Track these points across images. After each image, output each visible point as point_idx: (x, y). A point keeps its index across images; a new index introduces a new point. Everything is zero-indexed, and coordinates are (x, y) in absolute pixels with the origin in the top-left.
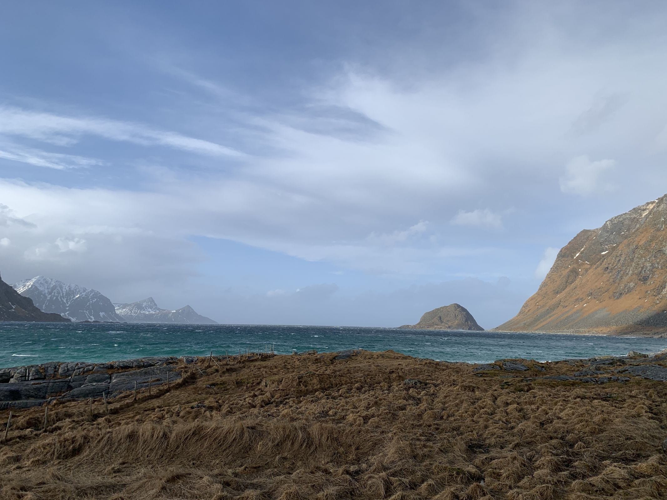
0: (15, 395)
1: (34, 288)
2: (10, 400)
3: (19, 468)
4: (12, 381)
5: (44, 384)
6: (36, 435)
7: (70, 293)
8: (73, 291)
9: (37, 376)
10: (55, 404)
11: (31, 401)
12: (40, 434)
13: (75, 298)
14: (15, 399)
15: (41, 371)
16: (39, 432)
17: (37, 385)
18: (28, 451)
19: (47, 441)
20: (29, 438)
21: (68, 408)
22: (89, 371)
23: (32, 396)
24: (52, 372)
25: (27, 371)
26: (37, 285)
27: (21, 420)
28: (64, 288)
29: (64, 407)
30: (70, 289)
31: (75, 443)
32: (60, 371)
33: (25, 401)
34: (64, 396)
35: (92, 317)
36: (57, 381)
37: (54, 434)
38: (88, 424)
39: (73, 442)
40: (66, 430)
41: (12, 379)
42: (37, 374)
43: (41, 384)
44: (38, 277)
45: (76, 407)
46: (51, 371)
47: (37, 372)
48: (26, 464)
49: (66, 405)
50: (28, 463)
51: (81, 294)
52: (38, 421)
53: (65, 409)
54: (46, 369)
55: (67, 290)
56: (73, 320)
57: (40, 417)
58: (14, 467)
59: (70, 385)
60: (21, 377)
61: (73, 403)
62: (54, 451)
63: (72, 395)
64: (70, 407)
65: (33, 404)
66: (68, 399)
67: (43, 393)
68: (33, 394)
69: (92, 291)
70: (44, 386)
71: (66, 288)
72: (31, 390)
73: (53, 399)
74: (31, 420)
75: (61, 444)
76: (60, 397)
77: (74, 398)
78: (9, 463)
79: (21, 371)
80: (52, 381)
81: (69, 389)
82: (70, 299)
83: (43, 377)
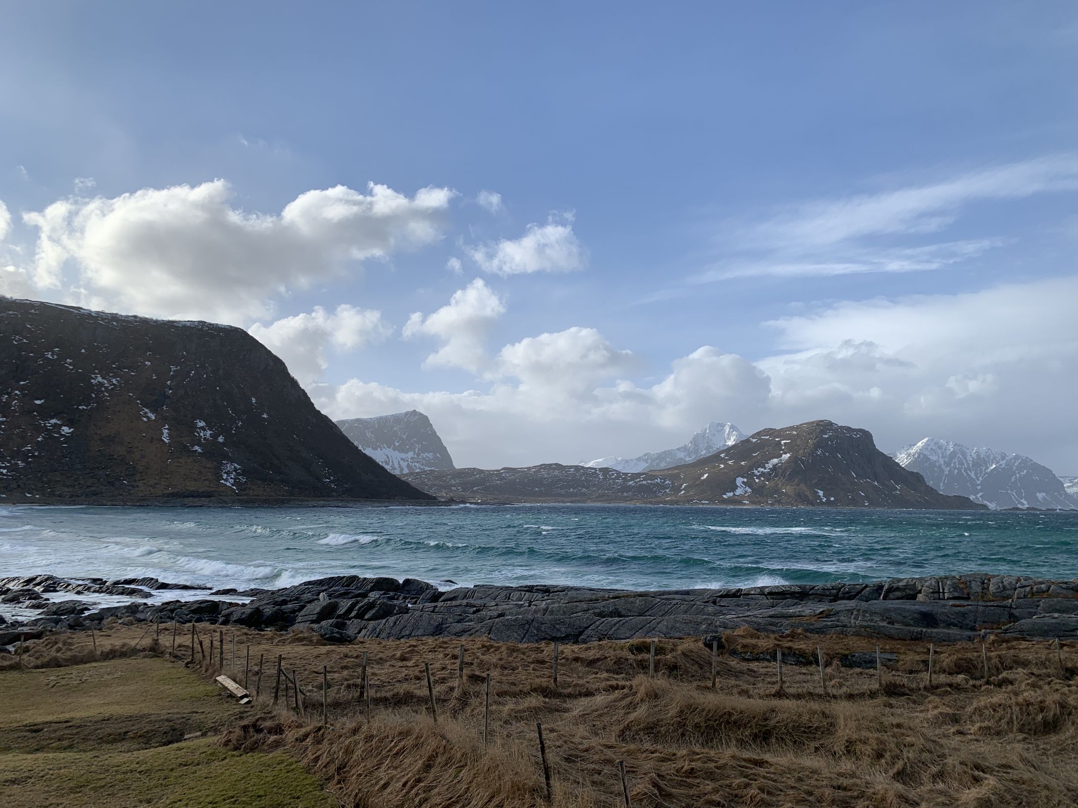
0: (928, 619)
1: (922, 458)
2: (924, 627)
3: (960, 733)
4: (920, 597)
5: (970, 607)
6: (974, 686)
7: (980, 463)
8: (984, 459)
9: (956, 594)
10: (994, 642)
11: (954, 631)
12: (981, 686)
13: (989, 470)
14: (928, 625)
15: (961, 586)
16: (978, 683)
17: (959, 608)
18: (969, 709)
19: (995, 700)
20: (965, 690)
21: (1017, 651)
22: (1041, 592)
23: (955, 625)
24: (979, 590)
25: (940, 584)
26: (926, 453)
27: (947, 659)
28: (968, 455)
29: (1009, 648)
30: (978, 455)
31: (1047, 712)
32: (992, 588)
33: (946, 631)
34: (1006, 630)
35: (1023, 501)
36: (989, 604)
37: (1004, 690)
38: (1060, 683)
39: (1042, 710)
40: (1023, 687)
41: (919, 595)
42: (956, 591)
43: (964, 606)
44: (926, 439)
45: (1031, 650)
46: (976, 587)
47: (955, 587)
48: (970, 729)
49: (1013, 646)
50: (974, 728)
51: (998, 462)
52: (972, 664)
53: (1012, 651)
54: (968, 583)
55: (973, 458)
56: (992, 506)
57: (973, 658)
58: (952, 730)
59: (1013, 614)
60: (932, 593)
61: (1024, 644)
62: (1011, 718)
63: (1018, 629)
64: (1020, 649)
65: (959, 637)
66: (1014, 635)
67: (970, 621)
68: (955, 621)
69: (1016, 458)
70: (971, 611)
71: (972, 454)
72: (952, 615)
73: (989, 633)
74: (961, 661)
75: (1021, 709)
76: (1000, 631)
77: (1024, 635)
78: (944, 723)
79: (931, 584)
80: (981, 603)
81: (1012, 619)
82: (981, 472)
83: (966, 596)
